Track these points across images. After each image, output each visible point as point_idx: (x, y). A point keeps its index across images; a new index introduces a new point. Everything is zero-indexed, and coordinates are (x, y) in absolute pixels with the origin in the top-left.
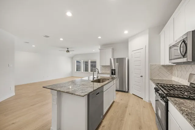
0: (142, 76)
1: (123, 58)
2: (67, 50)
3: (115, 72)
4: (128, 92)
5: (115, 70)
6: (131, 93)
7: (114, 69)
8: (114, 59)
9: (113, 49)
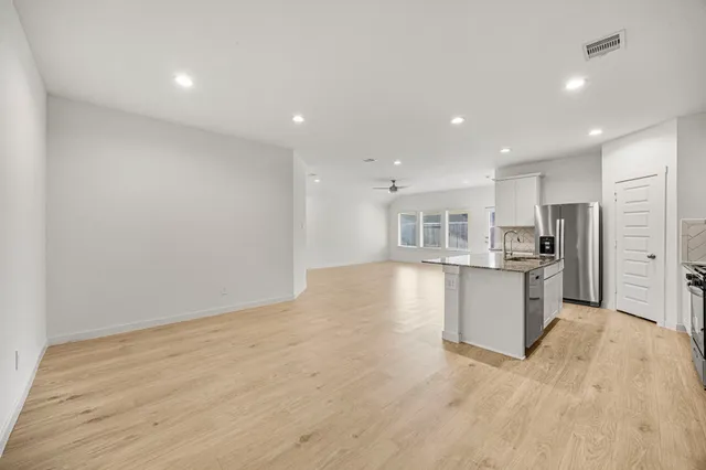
0: (653, 257)
1: (574, 206)
2: (391, 184)
3: (552, 246)
4: (600, 304)
5: (552, 240)
6: (614, 310)
7: (550, 238)
8: (544, 208)
9: (542, 177)
